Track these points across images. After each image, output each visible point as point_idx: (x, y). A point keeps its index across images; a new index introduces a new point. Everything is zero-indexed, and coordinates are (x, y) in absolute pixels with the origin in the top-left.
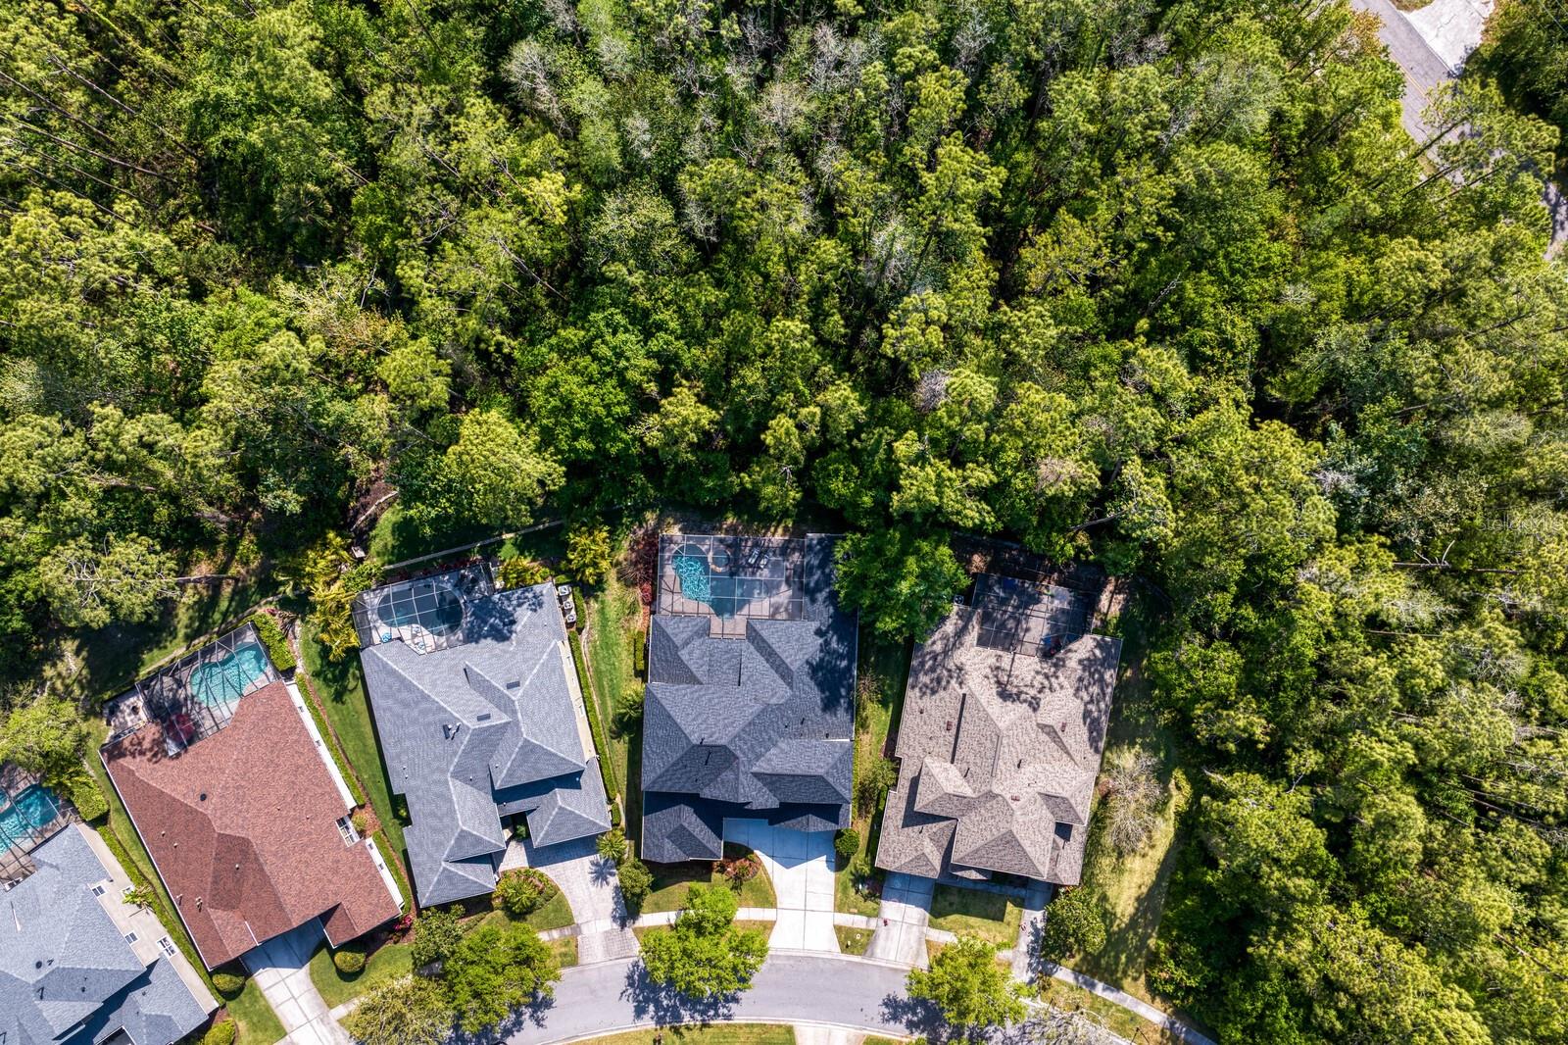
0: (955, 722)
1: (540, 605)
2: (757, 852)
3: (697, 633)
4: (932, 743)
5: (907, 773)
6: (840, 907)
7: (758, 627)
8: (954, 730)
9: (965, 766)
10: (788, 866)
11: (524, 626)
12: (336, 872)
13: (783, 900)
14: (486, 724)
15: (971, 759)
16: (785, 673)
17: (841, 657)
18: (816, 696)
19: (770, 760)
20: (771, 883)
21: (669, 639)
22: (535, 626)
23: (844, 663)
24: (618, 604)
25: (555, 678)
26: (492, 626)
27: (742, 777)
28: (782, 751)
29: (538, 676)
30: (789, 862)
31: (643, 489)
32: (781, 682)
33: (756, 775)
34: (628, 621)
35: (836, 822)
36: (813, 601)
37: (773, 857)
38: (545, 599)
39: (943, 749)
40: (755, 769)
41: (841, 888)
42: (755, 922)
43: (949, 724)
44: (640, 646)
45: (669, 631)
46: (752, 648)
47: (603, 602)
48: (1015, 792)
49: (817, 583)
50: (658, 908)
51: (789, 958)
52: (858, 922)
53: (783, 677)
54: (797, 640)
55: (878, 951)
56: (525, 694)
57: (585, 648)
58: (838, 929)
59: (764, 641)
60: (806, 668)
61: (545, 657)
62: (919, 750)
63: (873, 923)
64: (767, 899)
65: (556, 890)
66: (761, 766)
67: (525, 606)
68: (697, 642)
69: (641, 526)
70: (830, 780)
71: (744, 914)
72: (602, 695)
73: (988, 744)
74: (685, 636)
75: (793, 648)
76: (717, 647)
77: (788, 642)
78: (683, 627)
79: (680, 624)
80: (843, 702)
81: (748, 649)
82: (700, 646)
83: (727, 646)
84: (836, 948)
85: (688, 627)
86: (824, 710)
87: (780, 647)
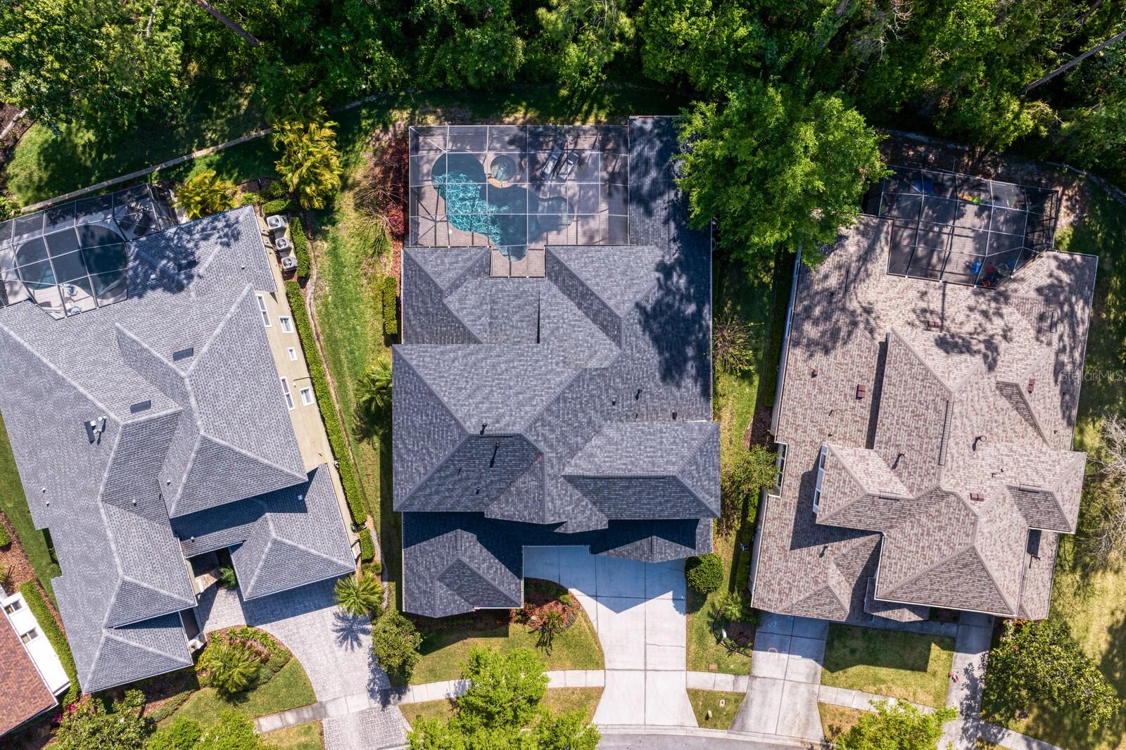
0: (870, 386)
1: (236, 237)
2: (573, 591)
3: (470, 270)
4: (833, 421)
5: (796, 465)
6: (694, 664)
7: (563, 257)
8: (868, 399)
9: (893, 452)
10: (618, 612)
11: (209, 269)
13: (612, 659)
14: (143, 416)
15: (903, 439)
16: (607, 322)
17: (687, 298)
18: (651, 357)
19: (591, 455)
20: (595, 635)
21: (429, 281)
22: (227, 266)
23: (691, 309)
24: (356, 241)
25: (252, 342)
26: (164, 272)
27: (549, 484)
28: (610, 441)
29: (222, 337)
30: (619, 603)
31: (384, 66)
32: (601, 335)
33: (571, 479)
34: (372, 265)
35: (693, 547)
36: (649, 213)
37: (596, 597)
38: (240, 227)
39: (853, 428)
40: (569, 470)
41: (695, 638)
42: (574, 691)
43: (859, 389)
44: (390, 299)
45: (428, 269)
46: (555, 289)
47: (334, 240)
48: (974, 487)
49: (653, 186)
50: (434, 676)
51: (624, 737)
52: (722, 682)
53: (604, 328)
54: (624, 273)
55: (751, 722)
56: (201, 366)
57: (312, 308)
58: (693, 694)
59: (573, 276)
60: (637, 315)
61: (233, 309)
62: (814, 433)
63: (743, 685)
64: (590, 656)
65: (288, 656)
66: (579, 466)
67: (213, 239)
68: (471, 284)
69: (386, 130)
70: (688, 482)
71: (561, 679)
72: (339, 374)
73: (931, 415)
74: (452, 275)
75: (618, 285)
76: (502, 291)
77: (610, 276)
78: (451, 264)
79: (446, 260)
80: (691, 368)
81: (549, 290)
82: (476, 289)
83: (518, 288)
84: (692, 721)
85: (457, 262)
86: (664, 378)
87: (597, 284)
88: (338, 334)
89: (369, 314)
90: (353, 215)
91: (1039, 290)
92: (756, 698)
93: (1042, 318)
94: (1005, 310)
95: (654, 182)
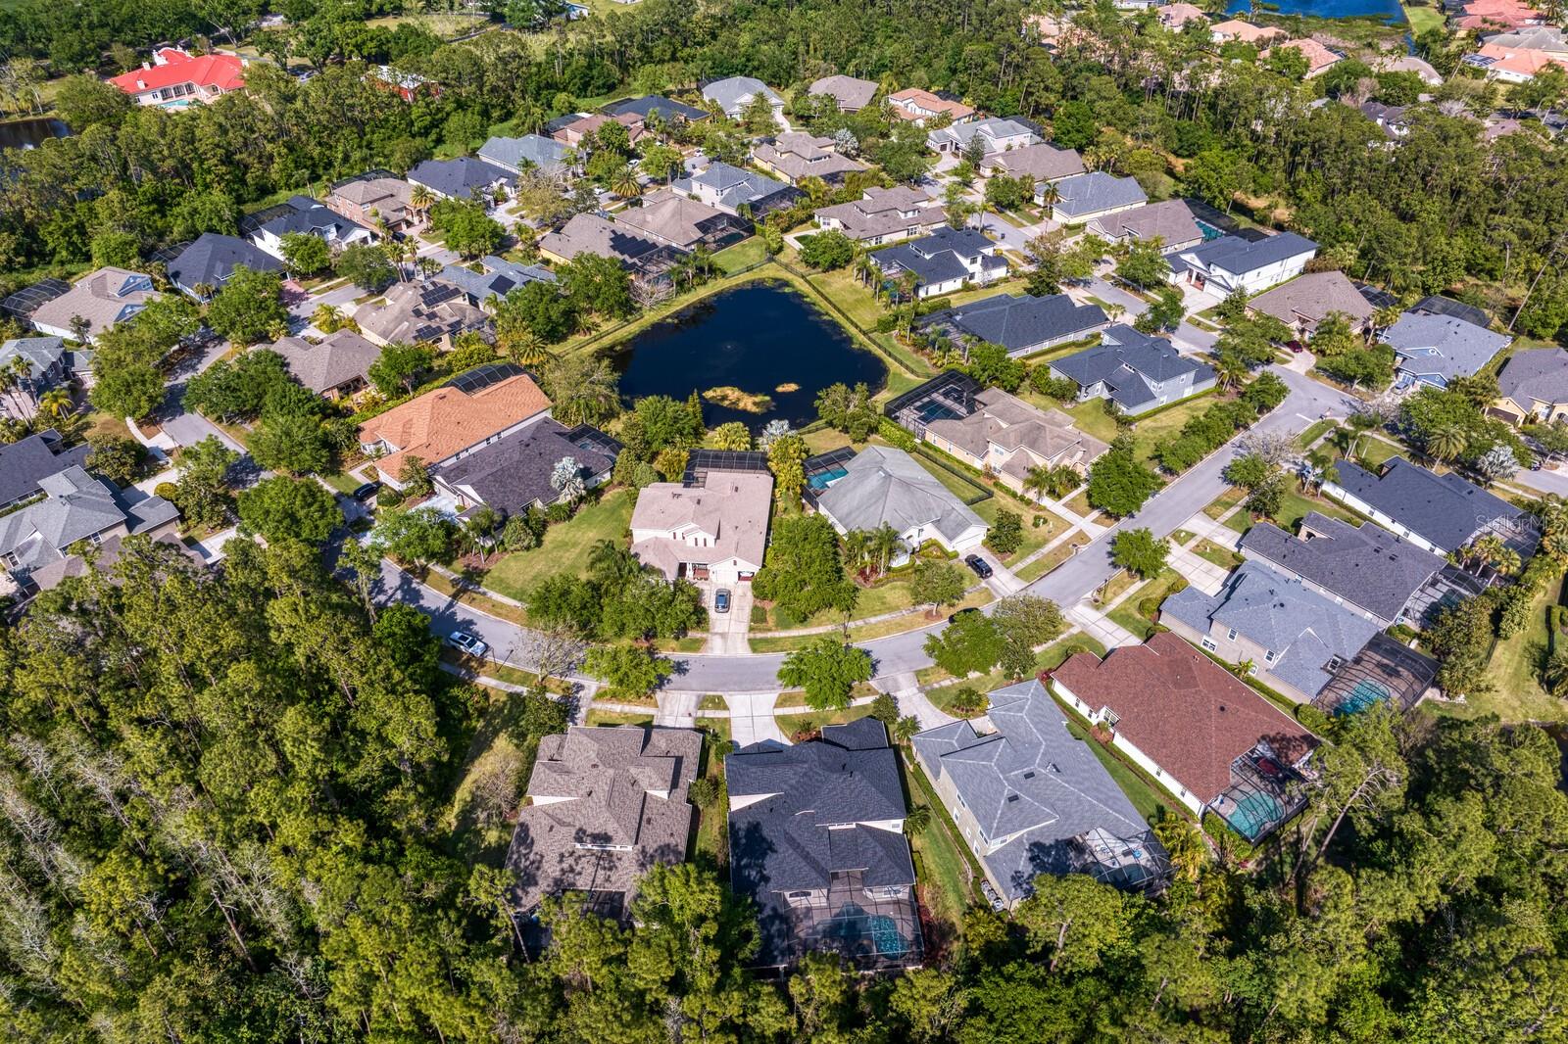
0: (644, 823)
1: (1013, 878)
3: (874, 872)
4: (662, 810)
5: (681, 793)
6: (727, 720)
7: (820, 881)
8: (645, 817)
9: (636, 788)
10: (770, 740)
11: (1022, 855)
12: (1107, 687)
13: (770, 720)
14: (1026, 770)
15: (631, 793)
16: (791, 841)
17: (747, 866)
18: (766, 832)
20: (780, 729)
21: (896, 864)
22: (1012, 860)
24: (948, 903)
26: (1049, 855)
32: (795, 835)
34: (937, 891)
36: (774, 909)
37: (782, 743)
38: (1011, 884)
39: (653, 805)
41: (726, 731)
42: (790, 705)
43: (649, 821)
44: (921, 871)
45: (897, 871)
46: (823, 863)
47: (961, 902)
48: (595, 771)
49: (773, 924)
50: (864, 707)
51: (763, 688)
52: (710, 714)
53: (794, 839)
54: (785, 870)
55: (694, 699)
57: (967, 867)
58: (726, 708)
59: (814, 869)
60: (776, 847)
62: (673, 806)
63: (700, 713)
64: (782, 721)
65: (943, 710)
66: (801, 766)
67: (1026, 875)
68: (871, 863)
71: (798, 710)
72: (943, 835)
73: (617, 801)
74: (883, 868)
75: (788, 862)
76: (853, 860)
77: (792, 868)
78: (885, 874)
80: (742, 834)
81: (826, 863)
82: (868, 861)
83: (845, 862)
84: (726, 697)
85: (882, 876)
86: (758, 824)
87: (799, 862)
88: (948, 855)
89: (933, 866)
90: (954, 920)
91: (536, 884)
92: (692, 709)
93: (538, 868)
94: (557, 874)
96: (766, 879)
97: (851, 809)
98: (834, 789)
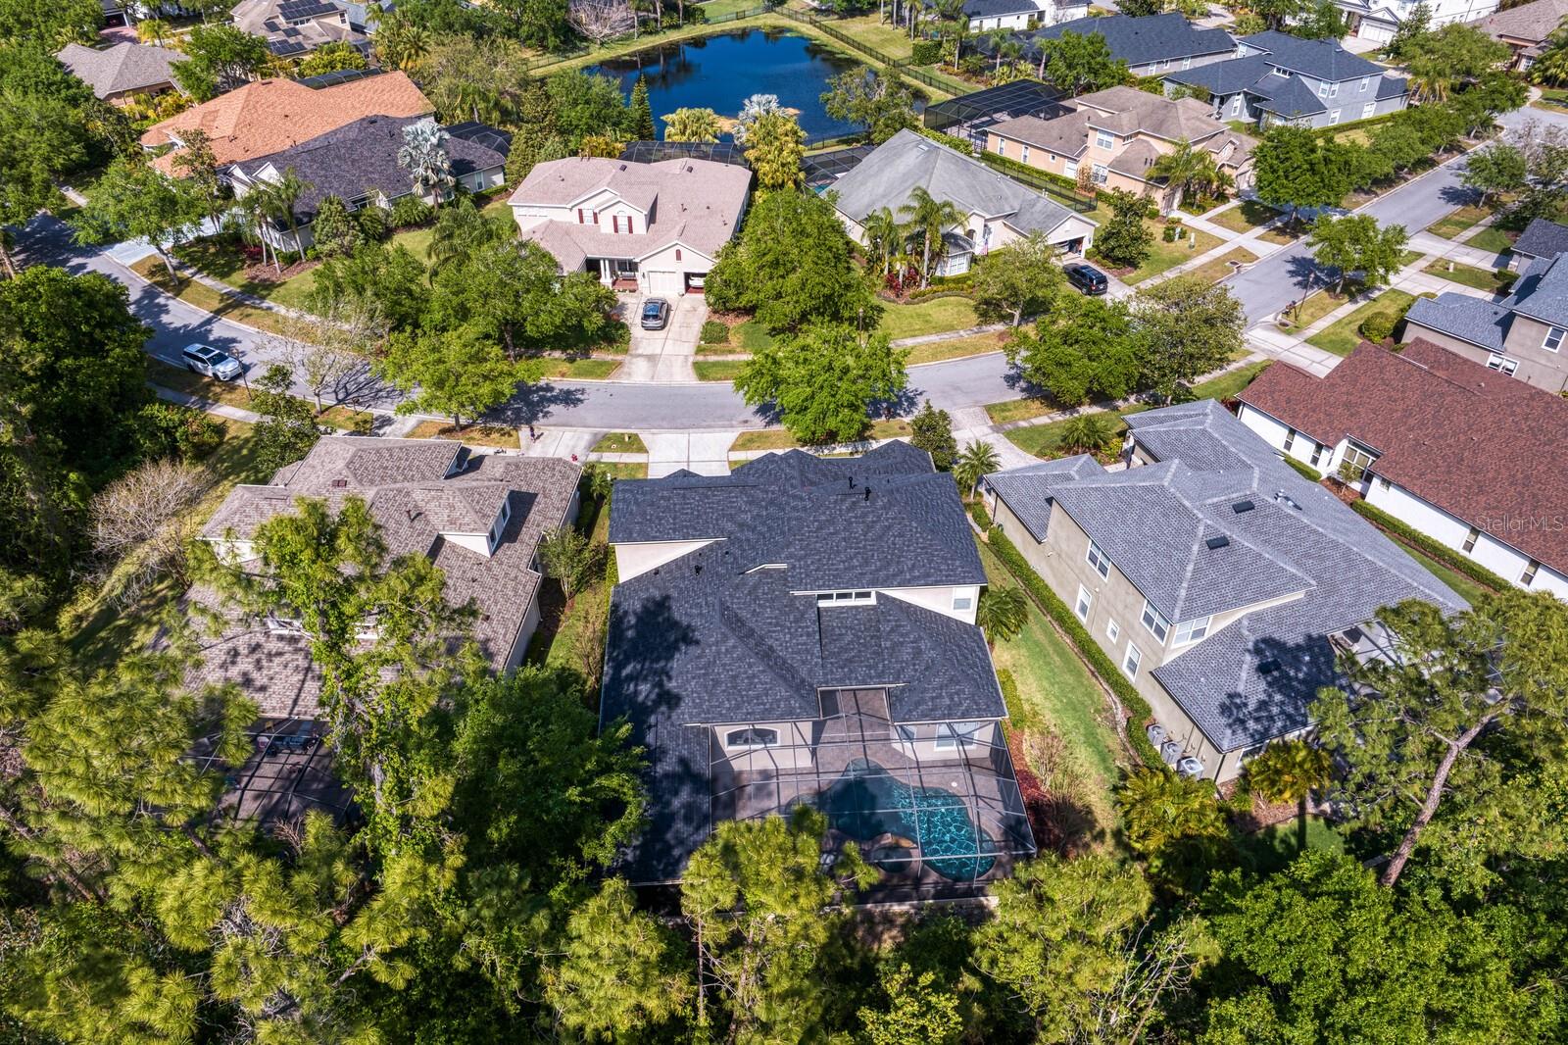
1: (1225, 709)
5: (522, 550)
6: (640, 467)
11: (1240, 663)
14: (1236, 496)
18: (682, 610)
22: (1218, 671)
24: (1078, 767)
26: (1296, 664)
29: (1183, 565)
32: (744, 614)
34: (1049, 745)
36: (683, 761)
46: (803, 672)
51: (709, 427)
52: (612, 459)
53: (741, 621)
54: (717, 683)
55: (586, 437)
56: (1192, 533)
57: (1112, 699)
58: (642, 449)
59: (782, 678)
60: (698, 636)
61: (1183, 593)
62: (496, 570)
63: (593, 457)
72: (1055, 644)
75: (724, 665)
76: (869, 667)
77: (735, 677)
78: (940, 696)
79: (947, 701)
80: (631, 620)
81: (810, 671)
82: (903, 669)
83: (851, 671)
84: (645, 437)
85: (933, 698)
86: (668, 601)
87: (750, 666)
88: (1070, 679)
89: (1038, 698)
90: (1092, 801)
95: (676, 793)
96: (670, 700)
97: (866, 562)
98: (831, 521)
